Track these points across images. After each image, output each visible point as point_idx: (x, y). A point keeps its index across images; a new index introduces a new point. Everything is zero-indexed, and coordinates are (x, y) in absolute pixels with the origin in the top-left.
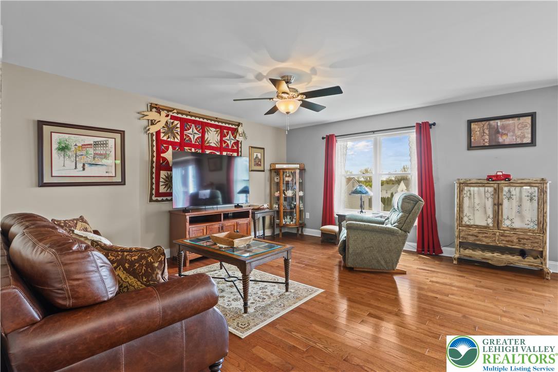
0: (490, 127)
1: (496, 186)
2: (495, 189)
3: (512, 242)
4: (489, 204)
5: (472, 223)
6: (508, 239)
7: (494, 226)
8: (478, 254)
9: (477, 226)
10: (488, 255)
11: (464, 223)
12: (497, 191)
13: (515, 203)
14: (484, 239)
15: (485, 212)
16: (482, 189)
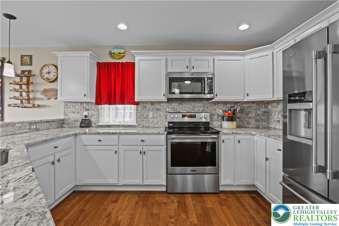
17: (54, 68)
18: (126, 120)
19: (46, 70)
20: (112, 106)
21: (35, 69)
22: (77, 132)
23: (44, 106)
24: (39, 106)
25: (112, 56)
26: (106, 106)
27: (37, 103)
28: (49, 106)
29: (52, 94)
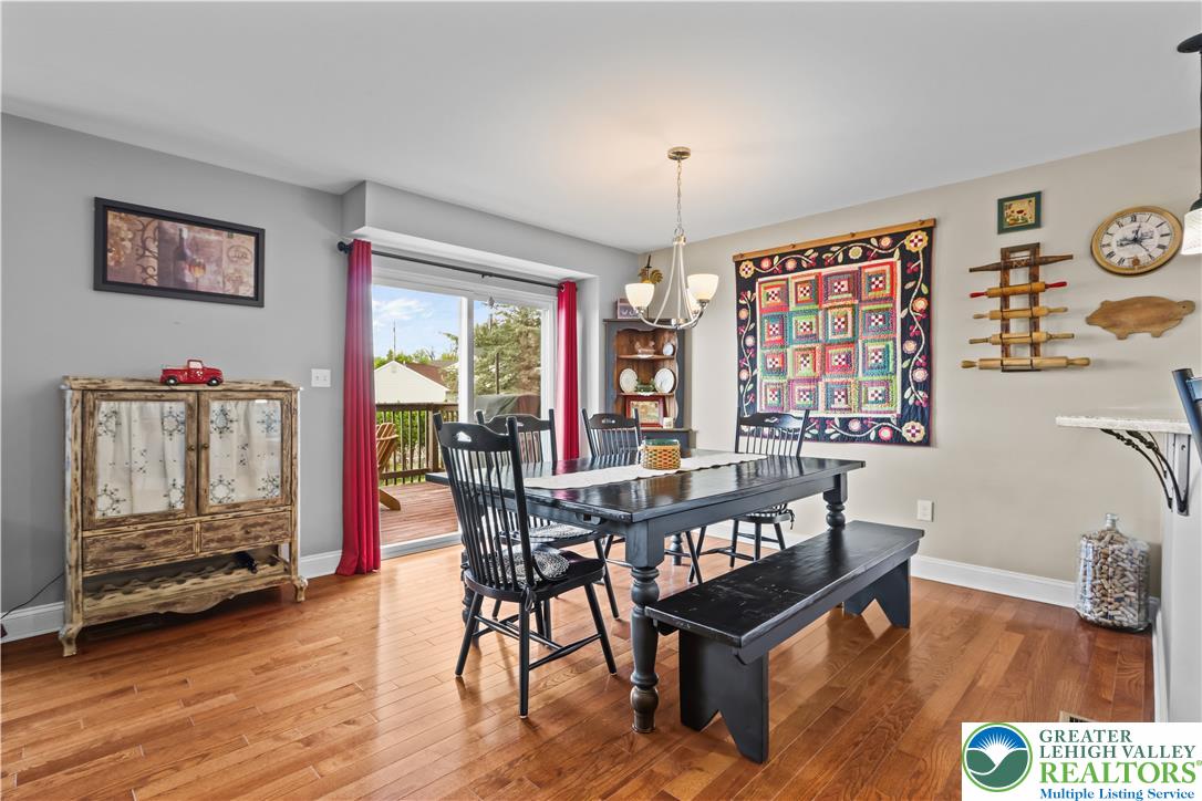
0: (162, 238)
1: (192, 398)
2: (190, 407)
3: (231, 539)
4: (175, 448)
5: (124, 510)
6: (220, 534)
7: (187, 508)
8: (142, 599)
9: (142, 518)
10: (170, 590)
11: (98, 515)
12: (196, 413)
13: (235, 438)
14: (161, 550)
15: (165, 474)
16: (154, 407)
17: (1163, 218)
19: (1120, 232)
24: (1070, 365)
27: (1063, 352)
28: (1123, 365)
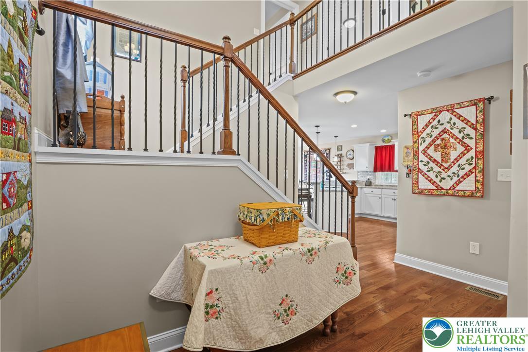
17: (352, 152)
18: (392, 182)
19: (348, 153)
20: (383, 173)
21: (343, 152)
22: (362, 187)
23: (348, 173)
25: (383, 142)
26: (381, 173)
27: (344, 171)
28: (350, 173)
29: (351, 166)
